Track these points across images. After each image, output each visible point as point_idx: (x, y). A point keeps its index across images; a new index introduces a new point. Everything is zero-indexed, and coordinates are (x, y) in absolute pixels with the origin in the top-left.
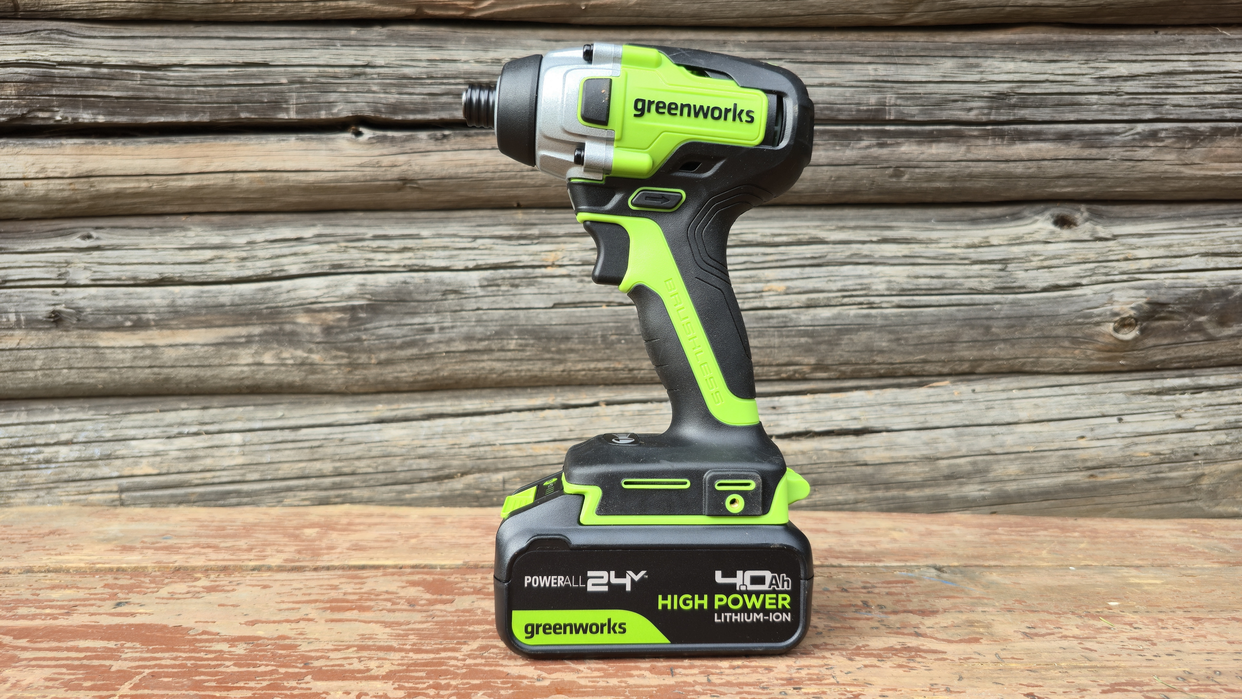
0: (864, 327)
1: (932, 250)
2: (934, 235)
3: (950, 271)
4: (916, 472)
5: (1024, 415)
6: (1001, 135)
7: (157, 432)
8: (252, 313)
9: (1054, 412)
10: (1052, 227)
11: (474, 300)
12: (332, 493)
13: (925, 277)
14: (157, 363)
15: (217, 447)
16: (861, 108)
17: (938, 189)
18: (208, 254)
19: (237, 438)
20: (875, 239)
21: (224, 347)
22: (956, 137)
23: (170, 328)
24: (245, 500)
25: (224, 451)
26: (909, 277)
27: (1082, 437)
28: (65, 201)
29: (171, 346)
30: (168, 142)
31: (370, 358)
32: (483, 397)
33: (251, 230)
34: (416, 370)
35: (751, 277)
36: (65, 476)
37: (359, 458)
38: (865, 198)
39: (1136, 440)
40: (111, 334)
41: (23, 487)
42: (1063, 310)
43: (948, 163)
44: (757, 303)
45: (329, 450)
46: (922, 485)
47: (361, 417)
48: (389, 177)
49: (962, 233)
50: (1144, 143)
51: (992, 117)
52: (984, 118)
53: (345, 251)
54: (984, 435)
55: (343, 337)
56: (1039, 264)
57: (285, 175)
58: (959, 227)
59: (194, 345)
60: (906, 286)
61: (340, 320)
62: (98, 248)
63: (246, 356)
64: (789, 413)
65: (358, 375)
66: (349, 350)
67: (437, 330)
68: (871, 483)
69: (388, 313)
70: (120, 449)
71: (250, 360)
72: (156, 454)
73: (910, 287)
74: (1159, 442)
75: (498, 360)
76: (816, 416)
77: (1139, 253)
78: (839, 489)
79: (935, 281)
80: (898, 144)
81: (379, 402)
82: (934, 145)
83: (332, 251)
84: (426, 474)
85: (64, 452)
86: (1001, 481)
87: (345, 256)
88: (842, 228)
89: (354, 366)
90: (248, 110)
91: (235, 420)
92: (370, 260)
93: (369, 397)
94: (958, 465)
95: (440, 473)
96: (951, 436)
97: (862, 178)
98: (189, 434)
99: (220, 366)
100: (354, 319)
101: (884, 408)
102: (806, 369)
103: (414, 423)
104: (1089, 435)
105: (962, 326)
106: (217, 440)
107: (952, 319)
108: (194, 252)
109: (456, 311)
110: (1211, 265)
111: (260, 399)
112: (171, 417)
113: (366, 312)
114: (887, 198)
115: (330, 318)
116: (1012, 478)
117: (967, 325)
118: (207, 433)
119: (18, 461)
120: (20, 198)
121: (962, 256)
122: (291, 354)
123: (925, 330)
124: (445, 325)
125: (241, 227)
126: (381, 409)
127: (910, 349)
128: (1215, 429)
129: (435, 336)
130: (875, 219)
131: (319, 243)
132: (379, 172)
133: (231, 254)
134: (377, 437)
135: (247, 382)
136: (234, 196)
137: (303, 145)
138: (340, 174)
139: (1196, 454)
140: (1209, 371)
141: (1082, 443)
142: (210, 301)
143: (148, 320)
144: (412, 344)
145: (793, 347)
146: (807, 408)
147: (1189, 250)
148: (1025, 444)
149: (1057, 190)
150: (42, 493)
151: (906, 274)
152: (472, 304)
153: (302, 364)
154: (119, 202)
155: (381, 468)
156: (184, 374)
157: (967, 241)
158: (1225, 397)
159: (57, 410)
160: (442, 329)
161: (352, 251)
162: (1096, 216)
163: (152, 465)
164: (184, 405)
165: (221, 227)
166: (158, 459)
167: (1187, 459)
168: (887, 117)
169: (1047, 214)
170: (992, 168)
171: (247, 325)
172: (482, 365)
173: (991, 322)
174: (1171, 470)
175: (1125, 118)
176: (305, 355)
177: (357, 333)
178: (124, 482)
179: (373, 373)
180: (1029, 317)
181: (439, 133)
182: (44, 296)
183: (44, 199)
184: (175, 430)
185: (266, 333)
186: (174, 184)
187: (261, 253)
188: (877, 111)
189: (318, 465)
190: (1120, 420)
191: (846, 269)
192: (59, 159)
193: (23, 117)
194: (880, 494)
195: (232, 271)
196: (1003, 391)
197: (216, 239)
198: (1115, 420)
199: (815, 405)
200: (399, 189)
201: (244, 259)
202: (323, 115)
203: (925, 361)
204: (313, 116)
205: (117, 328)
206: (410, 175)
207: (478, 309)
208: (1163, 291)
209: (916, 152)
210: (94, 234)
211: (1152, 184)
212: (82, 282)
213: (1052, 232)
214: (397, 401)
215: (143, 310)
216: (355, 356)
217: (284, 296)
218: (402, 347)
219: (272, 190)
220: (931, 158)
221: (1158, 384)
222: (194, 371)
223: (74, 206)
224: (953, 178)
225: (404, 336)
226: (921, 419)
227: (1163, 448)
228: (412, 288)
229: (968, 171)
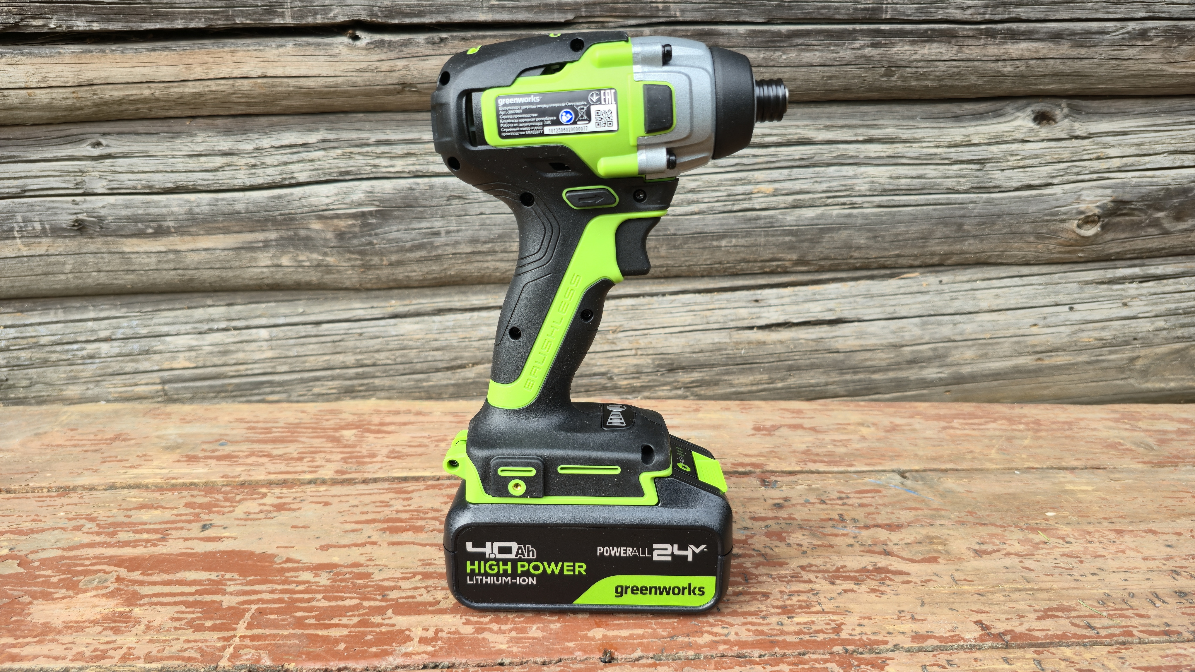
0: (846, 227)
1: (915, 150)
2: (918, 134)
3: (930, 171)
4: (882, 358)
5: (984, 305)
6: (992, 35)
7: (188, 327)
8: (266, 220)
9: (1012, 302)
10: (1031, 125)
11: (477, 205)
12: (356, 382)
13: (907, 177)
14: (181, 265)
15: (246, 341)
16: (859, 6)
17: (926, 87)
18: (218, 161)
19: (264, 333)
20: (861, 138)
21: (243, 251)
22: (949, 37)
23: (190, 235)
24: (278, 389)
25: (253, 346)
26: (891, 177)
27: (1035, 325)
28: (70, 109)
29: (192, 250)
30: (166, 48)
31: (382, 260)
32: (488, 292)
33: (256, 136)
34: (425, 270)
35: (741, 179)
36: (110, 371)
37: (378, 351)
38: (855, 95)
39: (1083, 326)
40: (135, 241)
41: (73, 380)
42: (1032, 209)
43: (939, 63)
44: (746, 205)
45: (351, 344)
46: (886, 369)
47: (376, 313)
48: (388, 82)
49: (945, 131)
50: (1133, 42)
51: (987, 17)
52: (979, 18)
53: (350, 158)
54: (947, 324)
55: (355, 242)
56: (1016, 164)
57: (285, 80)
58: (942, 125)
59: (214, 249)
60: (887, 187)
61: (351, 226)
62: (109, 156)
63: (264, 259)
64: (770, 306)
65: (371, 275)
66: (362, 253)
67: (443, 234)
68: (841, 368)
69: (396, 218)
70: (157, 344)
71: (269, 263)
72: (191, 349)
73: (891, 188)
74: (1103, 329)
75: (502, 260)
76: (795, 308)
77: (1111, 152)
78: (812, 373)
79: (915, 181)
80: (892, 44)
81: (392, 298)
82: (927, 45)
83: (338, 158)
84: (441, 365)
85: (105, 348)
86: (957, 364)
87: (351, 162)
88: (829, 127)
89: (367, 267)
90: (242, 14)
91: (259, 316)
92: (375, 166)
93: (382, 293)
94: (920, 351)
95: (453, 363)
96: (916, 325)
97: (854, 77)
98: (218, 330)
99: (241, 267)
100: (365, 225)
101: (858, 299)
102: (787, 264)
103: (426, 318)
104: (1042, 323)
105: (937, 224)
106: (246, 335)
107: (928, 217)
108: (203, 159)
109: (461, 216)
110: (1178, 164)
111: (280, 295)
112: (199, 313)
113: (376, 218)
114: (875, 95)
115: (342, 224)
116: (968, 362)
117: (942, 223)
118: (236, 329)
119: (64, 357)
120: (24, 106)
121: (944, 156)
122: (306, 257)
123: (902, 228)
124: (451, 228)
125: (246, 131)
126: (395, 305)
127: (886, 245)
128: (1156, 316)
129: (442, 239)
130: (862, 117)
131: (324, 149)
132: (378, 77)
133: (241, 161)
134: (393, 331)
135: (267, 281)
136: (236, 101)
137: (302, 50)
138: (340, 79)
139: (1135, 339)
140: (1159, 260)
141: (1035, 330)
142: (226, 209)
143: (168, 227)
144: (420, 247)
145: (778, 245)
146: (787, 300)
147: (1159, 148)
148: (982, 332)
149: (1042, 87)
150: (91, 386)
151: (888, 174)
152: (475, 209)
153: (318, 266)
154: (124, 107)
155: (399, 360)
156: (208, 275)
157: (949, 139)
158: (1170, 285)
159: (91, 308)
160: (448, 232)
161: (358, 157)
162: (1075, 112)
163: (189, 359)
164: (209, 302)
165: (226, 132)
166: (193, 354)
167: (1127, 343)
168: (884, 16)
169: (1029, 110)
170: (981, 67)
171: (263, 230)
172: (486, 265)
173: (964, 220)
174: (1111, 353)
175: (1118, 16)
176: (321, 258)
177: (368, 238)
178: (165, 374)
179: (385, 273)
180: (999, 216)
181: (436, 36)
182: (65, 206)
183: (49, 107)
184: (205, 327)
185: (282, 238)
186: (176, 90)
187: (270, 160)
188: (874, 9)
189: (340, 358)
190: (1071, 309)
191: (832, 170)
192: (59, 68)
193: (16, 25)
194: (848, 377)
195: (243, 178)
196: (968, 281)
197: (223, 145)
198: (1066, 308)
199: (794, 298)
200: (399, 92)
201: (253, 166)
202: (319, 20)
203: (898, 256)
204: (309, 20)
205: (140, 234)
206: (409, 79)
207: (481, 214)
208: (1128, 189)
209: (909, 52)
210: (103, 141)
211: (1133, 81)
212: (100, 191)
213: (1031, 130)
214: (408, 296)
215: (163, 217)
216: (368, 258)
217: (297, 204)
218: (411, 250)
219: (274, 95)
220: (923, 58)
221: (1110, 274)
222: (217, 273)
223: (79, 112)
224: (942, 77)
225: (413, 240)
226: (891, 309)
227: (1106, 334)
228: (417, 194)
229: (957, 70)
